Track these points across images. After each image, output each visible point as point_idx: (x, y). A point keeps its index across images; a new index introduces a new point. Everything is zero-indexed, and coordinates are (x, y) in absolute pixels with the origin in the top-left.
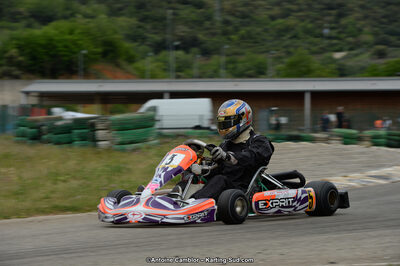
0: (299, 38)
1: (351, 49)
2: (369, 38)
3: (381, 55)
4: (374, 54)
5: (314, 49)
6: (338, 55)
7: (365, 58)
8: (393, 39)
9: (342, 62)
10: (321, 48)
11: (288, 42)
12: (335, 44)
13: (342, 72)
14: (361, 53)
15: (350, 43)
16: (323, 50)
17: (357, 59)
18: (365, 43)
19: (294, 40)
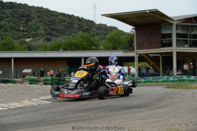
0: (7, 31)
1: (34, 37)
2: (43, 32)
3: (49, 40)
4: (45, 39)
5: (15, 37)
6: (27, 40)
7: (41, 42)
8: (54, 32)
9: (29, 43)
10: (19, 36)
11: (2, 33)
12: (26, 34)
13: (30, 48)
14: (39, 39)
15: (33, 34)
16: (20, 37)
17: (37, 42)
18: (41, 34)
19: (5, 32)
